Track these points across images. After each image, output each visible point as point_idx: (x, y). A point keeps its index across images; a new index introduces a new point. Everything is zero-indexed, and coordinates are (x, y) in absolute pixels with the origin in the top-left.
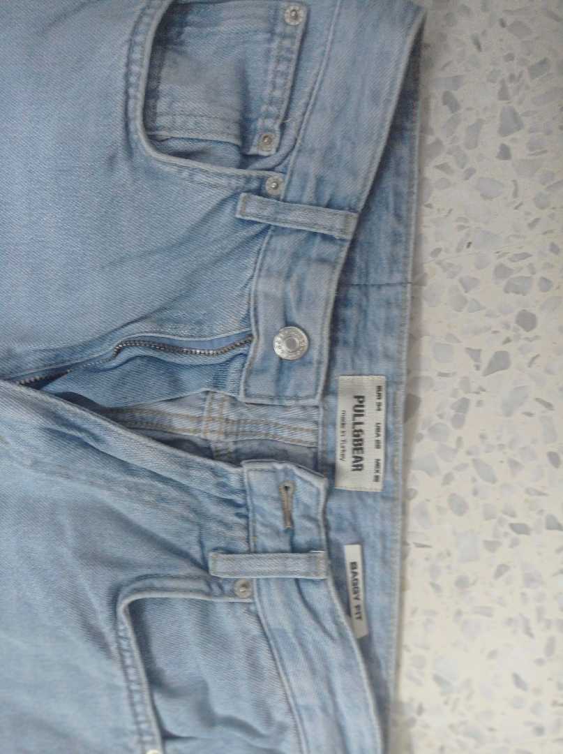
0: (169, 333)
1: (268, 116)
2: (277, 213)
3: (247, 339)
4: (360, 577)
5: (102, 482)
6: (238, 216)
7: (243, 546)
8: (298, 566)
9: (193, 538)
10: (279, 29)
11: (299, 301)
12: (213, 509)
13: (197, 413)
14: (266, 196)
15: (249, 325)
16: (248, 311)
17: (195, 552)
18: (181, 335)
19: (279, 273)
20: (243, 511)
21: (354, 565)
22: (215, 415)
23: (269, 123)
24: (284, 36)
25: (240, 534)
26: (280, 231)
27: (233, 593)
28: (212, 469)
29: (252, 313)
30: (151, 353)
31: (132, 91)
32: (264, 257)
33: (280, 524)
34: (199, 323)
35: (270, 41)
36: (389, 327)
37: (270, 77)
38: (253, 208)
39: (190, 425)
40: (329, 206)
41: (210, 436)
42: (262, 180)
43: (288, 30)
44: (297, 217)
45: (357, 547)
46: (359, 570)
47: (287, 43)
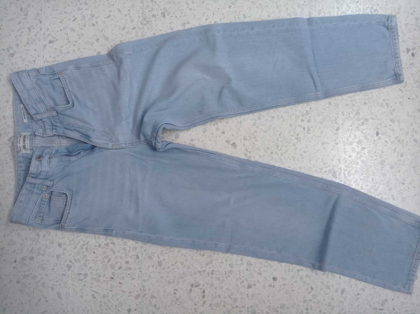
1: (45, 202)
3: (49, 158)
4: (23, 116)
5: (81, 127)
6: (52, 182)
7: (51, 118)
8: (39, 117)
10: (41, 218)
12: (58, 124)
13: (61, 144)
14: (46, 186)
16: (50, 164)
17: (60, 115)
20: (53, 125)
21: (25, 118)
22: (57, 144)
23: (45, 200)
24: (40, 216)
25: (52, 120)
26: (44, 179)
27: (51, 108)
28: (59, 133)
31: (70, 205)
32: (47, 175)
33: (45, 123)
34: (61, 161)
35: (43, 216)
36: (20, 162)
37: (44, 209)
38: (49, 183)
39: (62, 142)
40: (32, 184)
41: (57, 140)
42: (47, 189)
43: (39, 217)
44: (39, 182)
45: (24, 122)
46: (24, 118)
47: (39, 215)
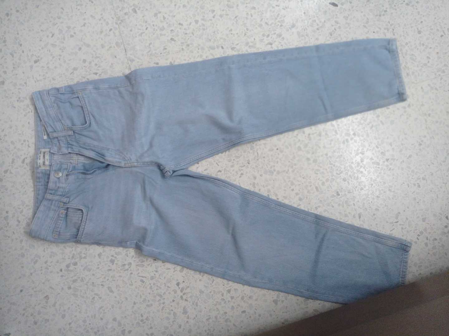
0: (84, 176)
2: (61, 199)
3: (67, 175)
6: (68, 199)
7: (67, 137)
8: (55, 135)
9: (77, 137)
10: (58, 233)
11: (56, 182)
13: (78, 161)
14: (63, 202)
15: (66, 178)
16: (67, 181)
17: (76, 135)
18: (81, 176)
19: (60, 188)
20: (69, 143)
22: (75, 161)
23: (62, 216)
24: (57, 231)
25: (68, 139)
26: (60, 195)
27: (68, 128)
29: (66, 180)
30: (87, 172)
31: (85, 220)
32: (64, 191)
33: (60, 142)
35: (60, 231)
36: (39, 178)
39: (79, 158)
40: (50, 200)
41: (75, 156)
44: (57, 198)
45: (44, 139)
46: (44, 134)
